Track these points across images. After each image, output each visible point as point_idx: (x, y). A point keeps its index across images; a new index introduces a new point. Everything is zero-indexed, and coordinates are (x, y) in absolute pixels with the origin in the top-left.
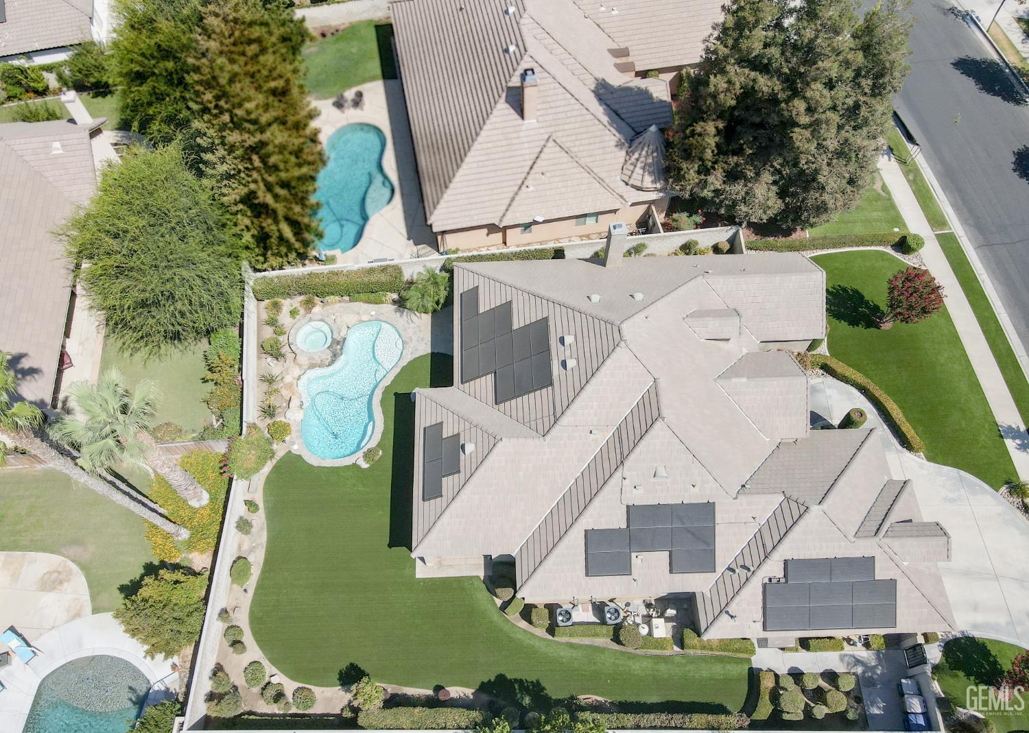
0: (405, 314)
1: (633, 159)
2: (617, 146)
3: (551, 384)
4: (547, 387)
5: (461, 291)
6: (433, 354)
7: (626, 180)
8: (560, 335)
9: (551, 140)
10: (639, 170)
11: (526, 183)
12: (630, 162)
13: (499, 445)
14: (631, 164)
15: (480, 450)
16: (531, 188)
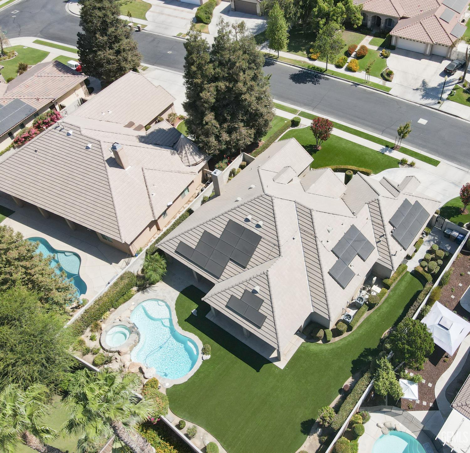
1: (184, 155)
2: (172, 155)
3: (261, 237)
4: (260, 240)
5: (174, 251)
6: (182, 292)
7: (188, 164)
8: (243, 220)
9: (144, 169)
10: (190, 157)
11: (150, 194)
12: (183, 156)
13: (269, 273)
14: (185, 157)
15: (262, 284)
16: (154, 194)
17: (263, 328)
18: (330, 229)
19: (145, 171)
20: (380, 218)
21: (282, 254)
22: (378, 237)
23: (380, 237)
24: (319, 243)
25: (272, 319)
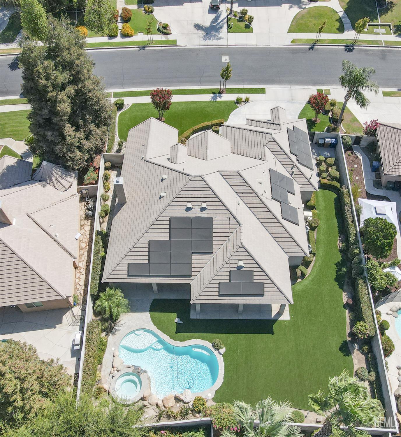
0: (117, 328)
1: (55, 182)
2: (44, 187)
3: (212, 218)
4: (213, 221)
5: (126, 277)
6: (150, 311)
7: (65, 189)
8: (184, 211)
10: (62, 181)
13: (245, 244)
14: (57, 183)
15: (244, 257)
16: (57, 234)
17: (265, 294)
18: (260, 180)
19: (32, 216)
20: (283, 153)
21: (241, 222)
22: (290, 169)
23: (291, 169)
24: (261, 197)
25: (269, 282)
